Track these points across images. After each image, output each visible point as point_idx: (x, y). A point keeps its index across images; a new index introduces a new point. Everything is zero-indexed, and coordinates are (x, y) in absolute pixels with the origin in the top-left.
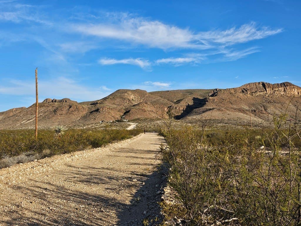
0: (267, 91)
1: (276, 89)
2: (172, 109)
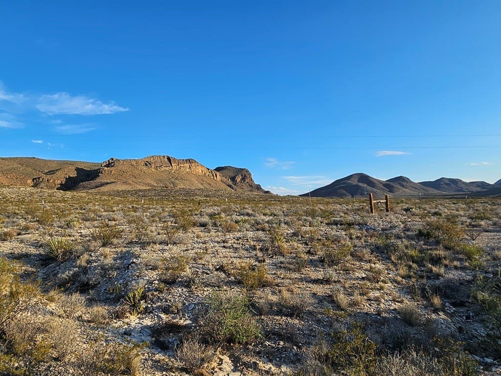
0: (173, 167)
2: (41, 182)
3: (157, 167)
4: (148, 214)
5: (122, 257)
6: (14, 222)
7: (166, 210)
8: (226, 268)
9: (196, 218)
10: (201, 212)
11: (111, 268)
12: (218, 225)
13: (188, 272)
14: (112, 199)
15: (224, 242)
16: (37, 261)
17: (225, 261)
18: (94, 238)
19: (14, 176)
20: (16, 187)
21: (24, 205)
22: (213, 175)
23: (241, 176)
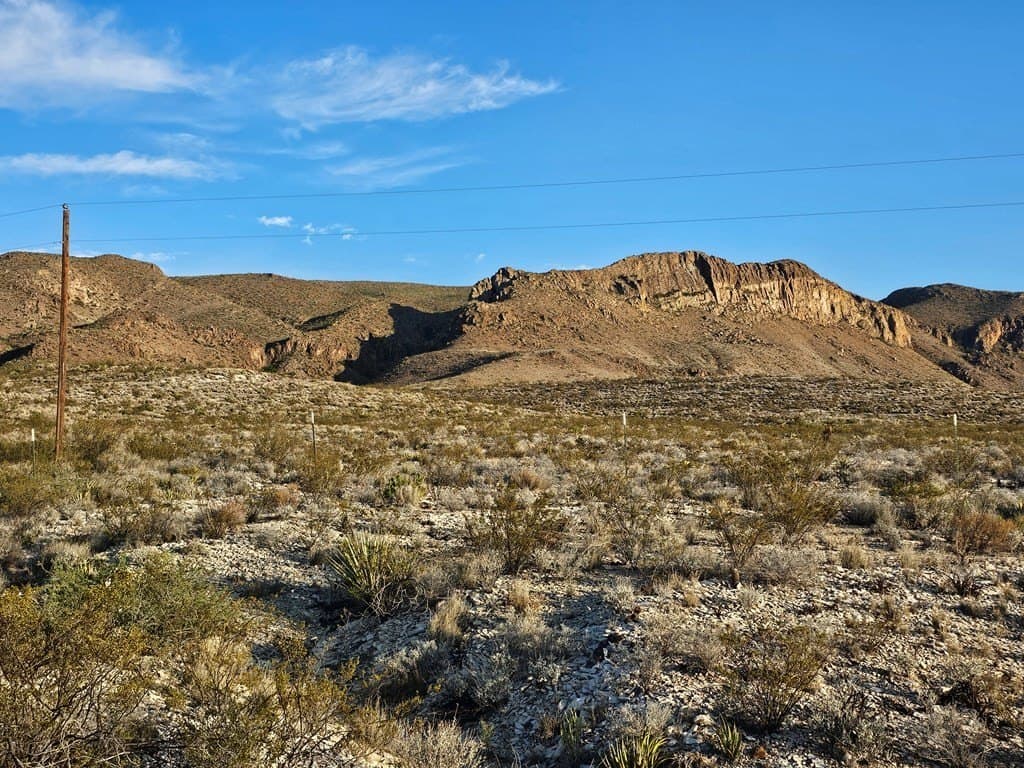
0: (718, 294)
1: (751, 288)
2: (290, 355)
3: (656, 296)
4: (640, 469)
5: (571, 617)
6: (230, 481)
7: (703, 455)
8: (984, 698)
9: (829, 491)
10: (844, 466)
11: (545, 650)
12: (924, 522)
13: (824, 694)
14: (506, 413)
15: (961, 589)
16: (308, 608)
17: (978, 667)
18: (475, 542)
19: (214, 337)
20: (220, 370)
21: (248, 429)
22: (878, 322)
23: (1004, 324)
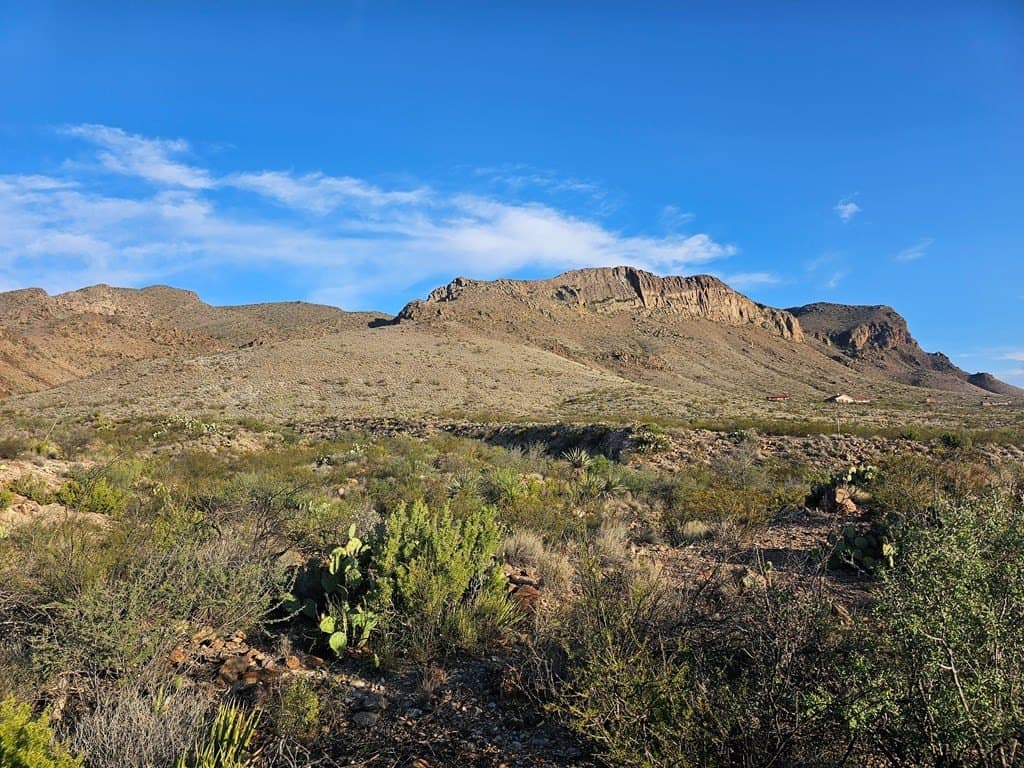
0: (645, 300)
1: (673, 296)
3: (593, 303)
22: (778, 323)
23: (870, 328)
